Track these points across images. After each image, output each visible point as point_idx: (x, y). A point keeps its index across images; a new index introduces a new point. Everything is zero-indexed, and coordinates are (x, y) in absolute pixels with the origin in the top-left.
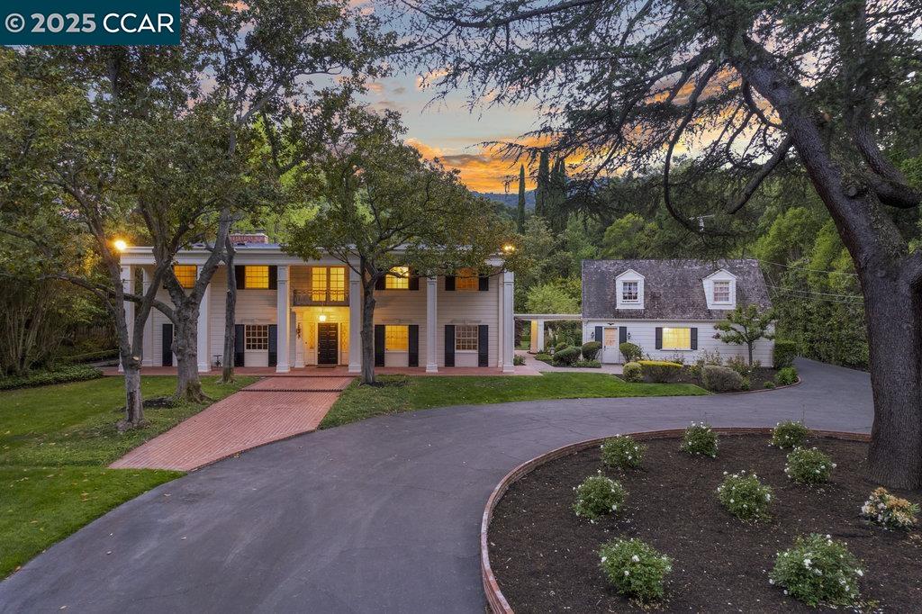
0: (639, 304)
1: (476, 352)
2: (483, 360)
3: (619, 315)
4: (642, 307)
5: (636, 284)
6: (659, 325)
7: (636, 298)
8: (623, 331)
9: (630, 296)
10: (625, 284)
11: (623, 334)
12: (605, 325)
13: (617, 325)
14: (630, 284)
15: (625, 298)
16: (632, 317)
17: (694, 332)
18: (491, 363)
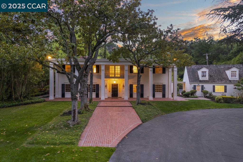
0: (207, 78)
1: (162, 93)
2: (164, 96)
3: (201, 81)
4: (208, 79)
5: (206, 72)
6: (214, 85)
7: (205, 76)
8: (202, 86)
9: (204, 76)
10: (202, 72)
11: (203, 87)
12: (197, 85)
13: (201, 85)
14: (204, 72)
15: (202, 76)
16: (205, 82)
17: (226, 87)
18: (166, 96)
